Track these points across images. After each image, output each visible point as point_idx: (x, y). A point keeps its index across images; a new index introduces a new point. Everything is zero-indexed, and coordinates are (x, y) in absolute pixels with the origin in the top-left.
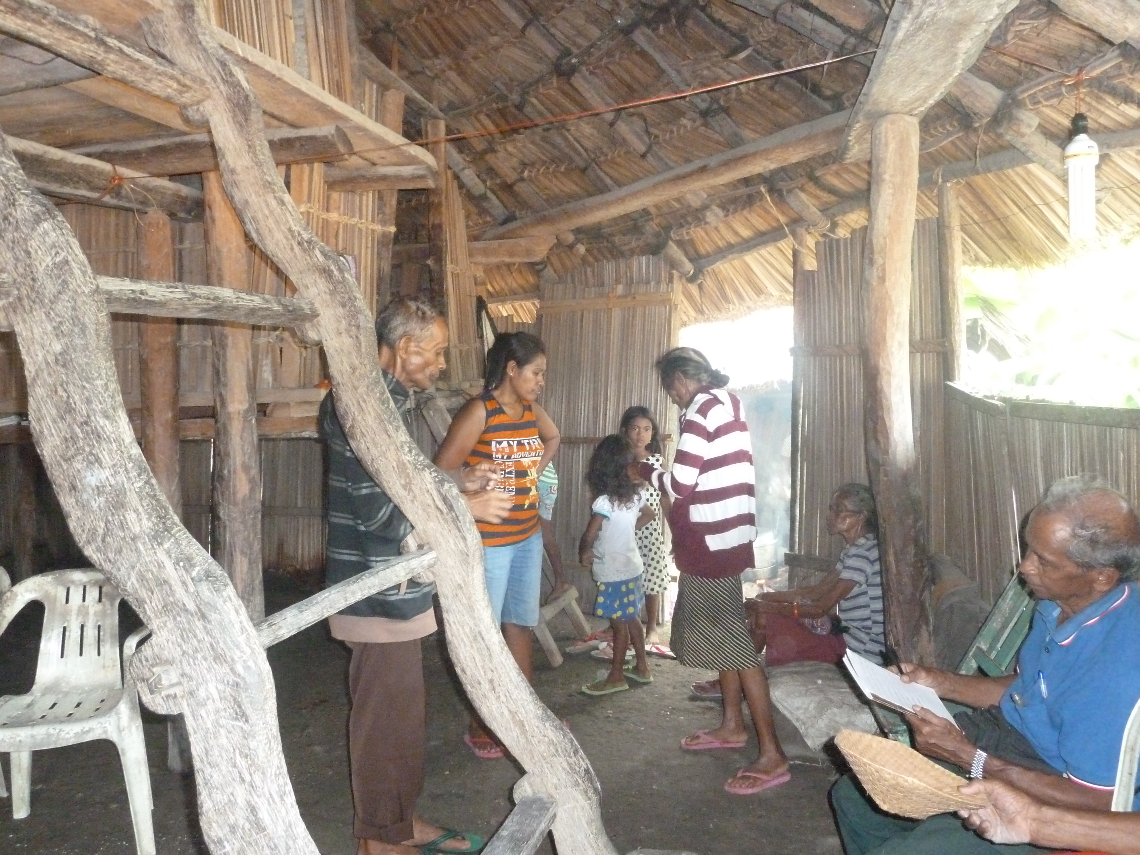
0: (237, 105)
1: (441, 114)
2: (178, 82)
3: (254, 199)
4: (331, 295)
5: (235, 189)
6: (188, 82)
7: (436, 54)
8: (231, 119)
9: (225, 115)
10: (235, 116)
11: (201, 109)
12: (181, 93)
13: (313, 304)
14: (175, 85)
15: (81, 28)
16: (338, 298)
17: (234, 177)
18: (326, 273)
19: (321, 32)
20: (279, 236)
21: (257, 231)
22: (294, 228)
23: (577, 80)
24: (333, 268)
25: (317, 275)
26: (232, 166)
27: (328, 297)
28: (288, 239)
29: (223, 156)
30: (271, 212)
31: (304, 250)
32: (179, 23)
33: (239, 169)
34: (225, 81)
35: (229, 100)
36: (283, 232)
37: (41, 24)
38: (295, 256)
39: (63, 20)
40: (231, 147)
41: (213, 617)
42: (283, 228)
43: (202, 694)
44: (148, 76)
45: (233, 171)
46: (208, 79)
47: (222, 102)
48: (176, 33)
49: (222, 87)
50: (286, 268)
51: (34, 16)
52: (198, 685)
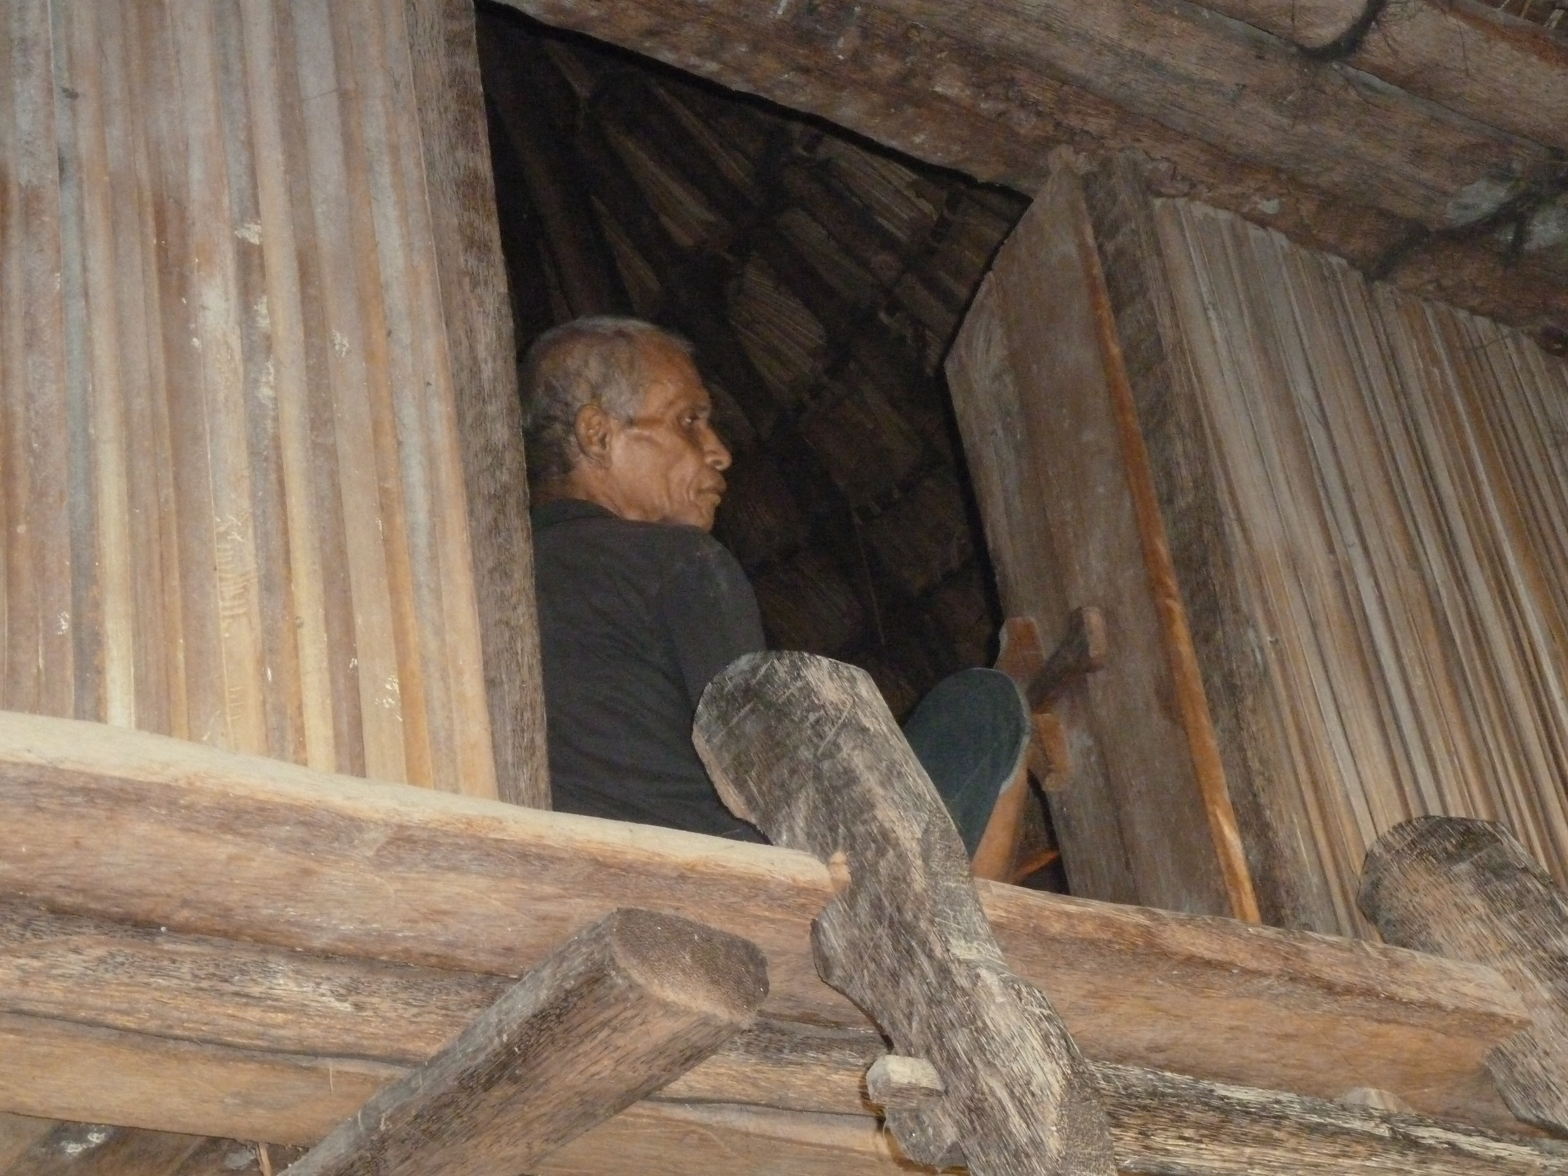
15: (1357, 1125)
39: (1315, 1119)
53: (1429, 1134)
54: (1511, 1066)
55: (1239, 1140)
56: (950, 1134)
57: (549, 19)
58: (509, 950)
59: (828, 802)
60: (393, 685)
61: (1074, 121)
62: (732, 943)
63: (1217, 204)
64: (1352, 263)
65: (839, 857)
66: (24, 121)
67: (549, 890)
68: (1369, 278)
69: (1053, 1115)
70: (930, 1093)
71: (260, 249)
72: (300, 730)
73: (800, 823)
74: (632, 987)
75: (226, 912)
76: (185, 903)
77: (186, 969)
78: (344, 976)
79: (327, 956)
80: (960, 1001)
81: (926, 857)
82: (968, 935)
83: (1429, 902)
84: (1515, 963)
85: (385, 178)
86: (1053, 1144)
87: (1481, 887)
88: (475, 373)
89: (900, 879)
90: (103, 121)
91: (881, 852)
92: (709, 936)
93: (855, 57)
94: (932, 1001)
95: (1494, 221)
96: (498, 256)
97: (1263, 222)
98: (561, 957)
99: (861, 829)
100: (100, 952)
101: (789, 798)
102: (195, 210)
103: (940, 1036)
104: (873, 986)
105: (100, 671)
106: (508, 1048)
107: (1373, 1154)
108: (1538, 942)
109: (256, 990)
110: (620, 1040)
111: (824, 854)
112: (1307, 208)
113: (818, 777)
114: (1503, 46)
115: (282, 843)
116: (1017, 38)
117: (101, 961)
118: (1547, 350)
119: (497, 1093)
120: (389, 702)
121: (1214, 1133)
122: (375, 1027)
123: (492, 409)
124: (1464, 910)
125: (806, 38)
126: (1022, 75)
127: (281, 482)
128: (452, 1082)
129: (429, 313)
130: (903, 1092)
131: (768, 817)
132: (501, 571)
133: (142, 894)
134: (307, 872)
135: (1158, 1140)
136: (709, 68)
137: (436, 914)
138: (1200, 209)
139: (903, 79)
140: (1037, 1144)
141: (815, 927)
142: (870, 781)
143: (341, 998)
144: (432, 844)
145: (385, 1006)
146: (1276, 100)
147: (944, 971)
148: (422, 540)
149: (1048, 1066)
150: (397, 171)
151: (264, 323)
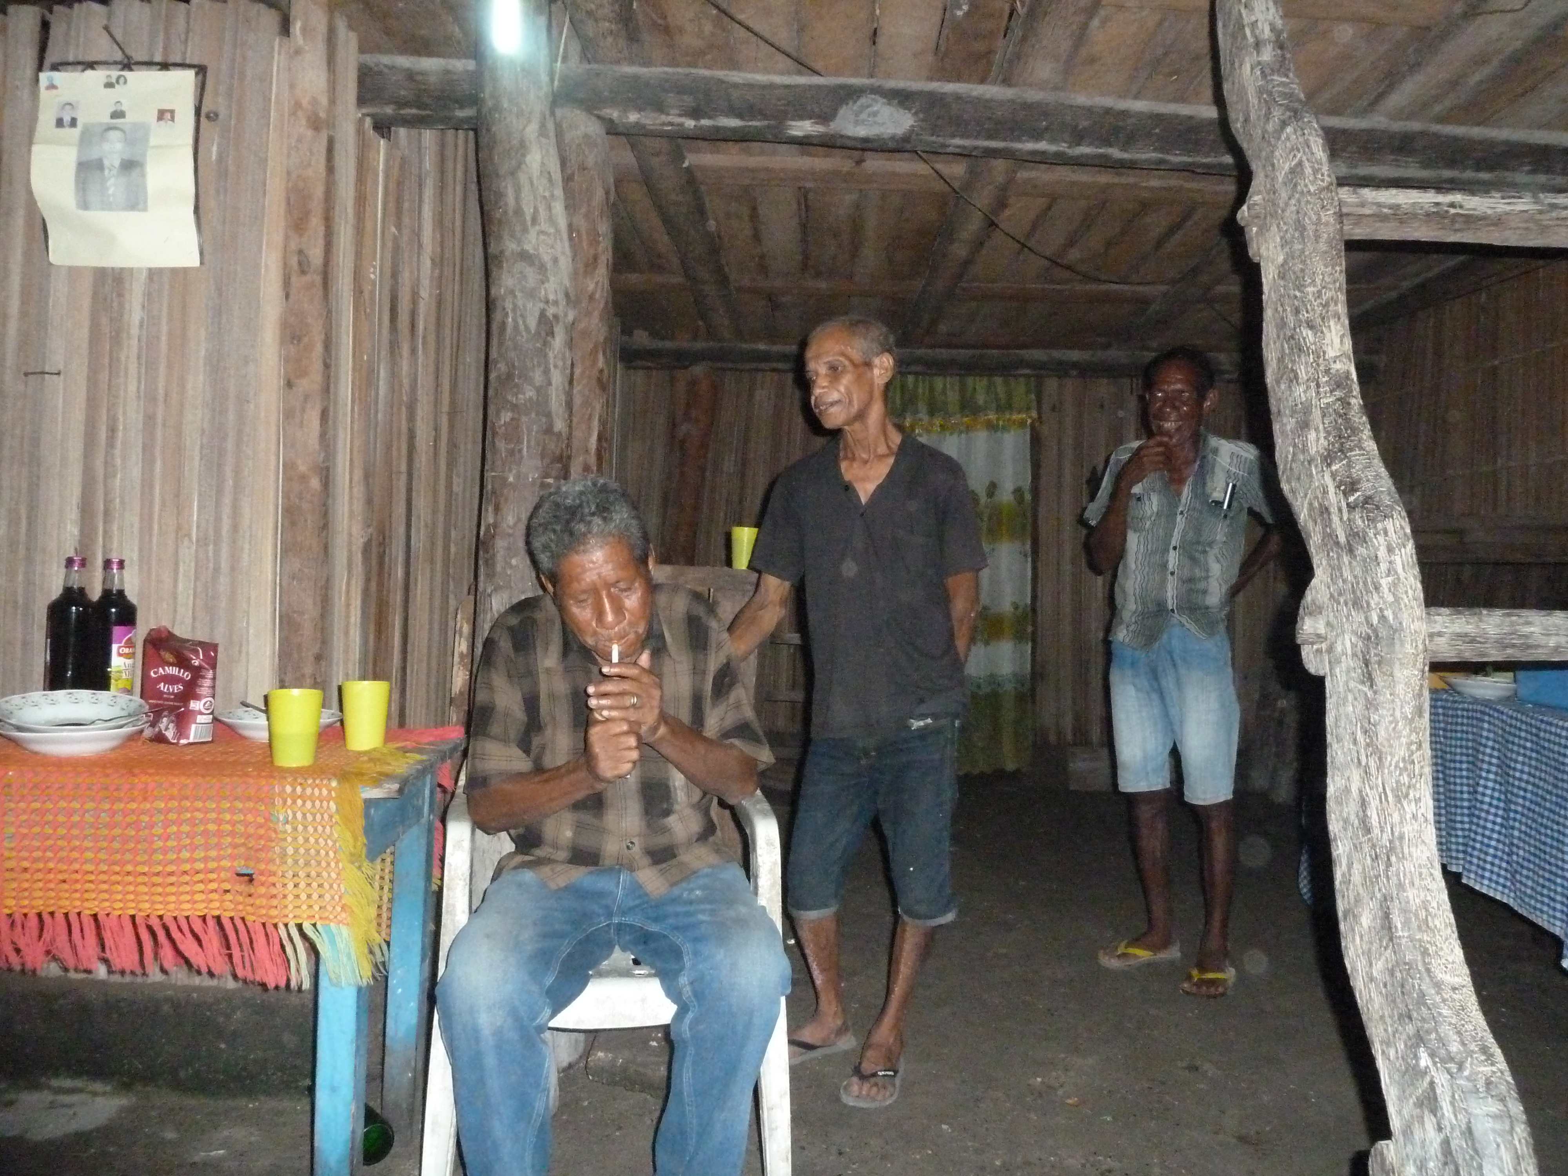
41: (1361, 551)
43: (1339, 648)
52: (1337, 635)
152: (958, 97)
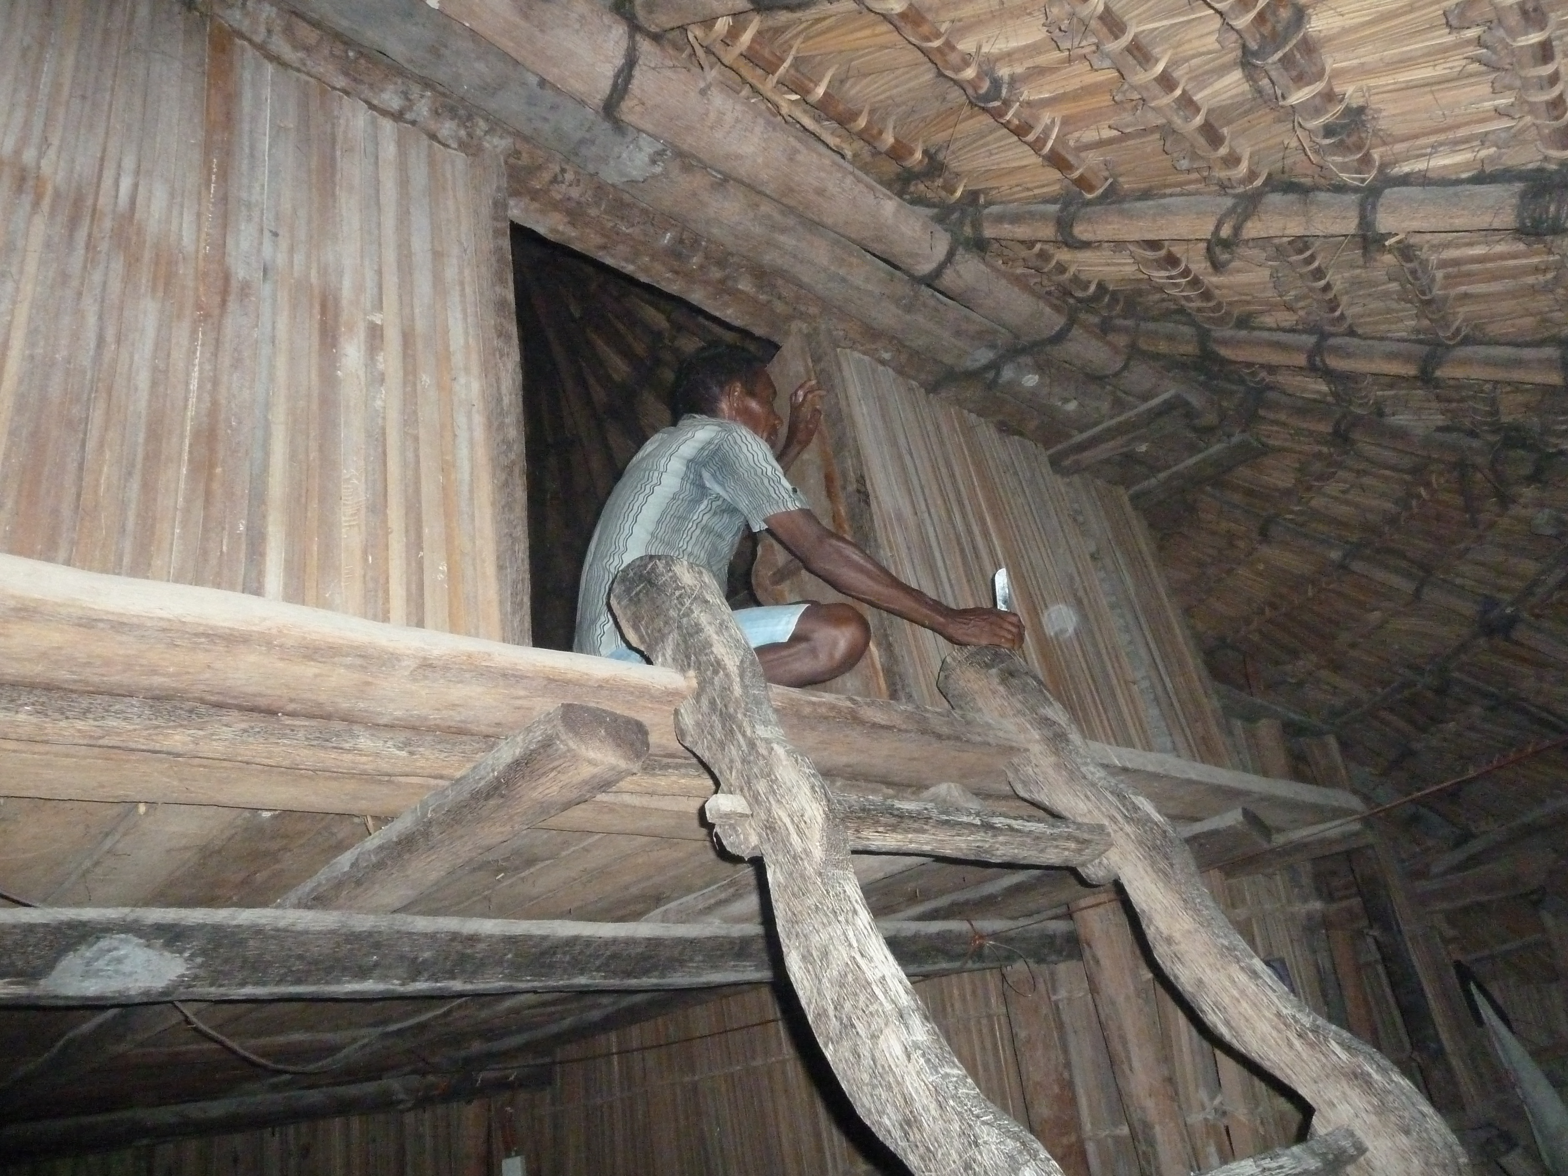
0: (1155, 847)
1: (1325, 727)
2: (1077, 840)
3: (1209, 976)
4: (1376, 1114)
5: (1179, 966)
6: (1086, 836)
7: (1295, 654)
8: (1149, 869)
9: (1139, 865)
10: (1153, 864)
11: (1105, 861)
12: (1079, 851)
13: (1352, 1134)
14: (1073, 845)
15: (965, 819)
16: (1393, 1118)
17: (1175, 948)
18: (1358, 1077)
19: (1169, 685)
20: (1264, 1027)
21: (1227, 1023)
22: (1285, 1012)
23: (1520, 633)
24: (1368, 1068)
25: (1344, 1083)
26: (1166, 933)
27: (1374, 1118)
28: (1279, 1031)
29: (1150, 920)
30: (1243, 992)
31: (1312, 1045)
32: (1053, 759)
33: (1177, 936)
34: (1128, 819)
35: (1141, 843)
36: (1270, 1021)
37: (924, 831)
38: (1299, 1056)
39: (945, 817)
40: (1158, 907)
42: (1267, 1014)
44: (1042, 845)
45: (1169, 941)
46: (1106, 822)
47: (1131, 847)
48: (1050, 771)
49: (1128, 829)
50: (1288, 1076)
51: (916, 825)
53: (998, 821)
54: (1017, 771)
55: (906, 831)
56: (754, 840)
57: (551, 237)
58: (498, 724)
59: (685, 642)
60: (444, 568)
61: (803, 308)
62: (628, 721)
63: (865, 353)
64: (922, 385)
65: (692, 673)
66: (245, 245)
67: (522, 693)
68: (928, 392)
69: (818, 836)
70: (742, 815)
71: (381, 328)
72: (386, 591)
73: (669, 652)
74: (569, 750)
75: (320, 705)
76: (292, 700)
77: (301, 734)
78: (401, 736)
79: (390, 727)
80: (762, 762)
81: (742, 676)
82: (766, 723)
83: (976, 687)
84: (1021, 720)
85: (455, 297)
86: (818, 853)
87: (1003, 681)
88: (499, 400)
89: (726, 689)
90: (292, 250)
91: (716, 672)
92: (615, 718)
93: (701, 267)
94: (744, 761)
95: (987, 368)
96: (515, 341)
97: (883, 362)
98: (529, 730)
99: (704, 658)
100: (244, 725)
101: (663, 637)
102: (344, 303)
103: (749, 783)
104: (709, 748)
105: (263, 555)
106: (497, 778)
107: (972, 833)
108: (1033, 710)
109: (347, 746)
110: (562, 777)
111: (683, 670)
112: (903, 358)
113: (679, 627)
114: (1004, 282)
115: (348, 667)
116: (779, 262)
117: (245, 731)
118: (1000, 431)
119: (492, 802)
120: (441, 577)
121: (894, 828)
122: (421, 763)
123: (507, 421)
124: (994, 692)
125: (678, 256)
126: (780, 282)
127: (384, 453)
128: (466, 795)
129: (475, 369)
130: (727, 816)
131: (650, 647)
132: (508, 506)
133: (261, 695)
134: (368, 684)
135: (864, 834)
136: (629, 268)
137: (454, 706)
138: (856, 355)
139: (722, 281)
140: (807, 853)
141: (677, 712)
142: (710, 631)
143: (400, 749)
144: (446, 668)
145: (427, 753)
146: (897, 301)
147: (752, 745)
148: (465, 489)
149: (815, 805)
150: (463, 294)
151: (381, 366)
152: (257, 931)
